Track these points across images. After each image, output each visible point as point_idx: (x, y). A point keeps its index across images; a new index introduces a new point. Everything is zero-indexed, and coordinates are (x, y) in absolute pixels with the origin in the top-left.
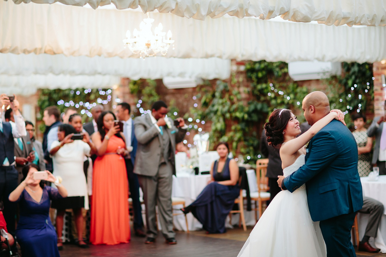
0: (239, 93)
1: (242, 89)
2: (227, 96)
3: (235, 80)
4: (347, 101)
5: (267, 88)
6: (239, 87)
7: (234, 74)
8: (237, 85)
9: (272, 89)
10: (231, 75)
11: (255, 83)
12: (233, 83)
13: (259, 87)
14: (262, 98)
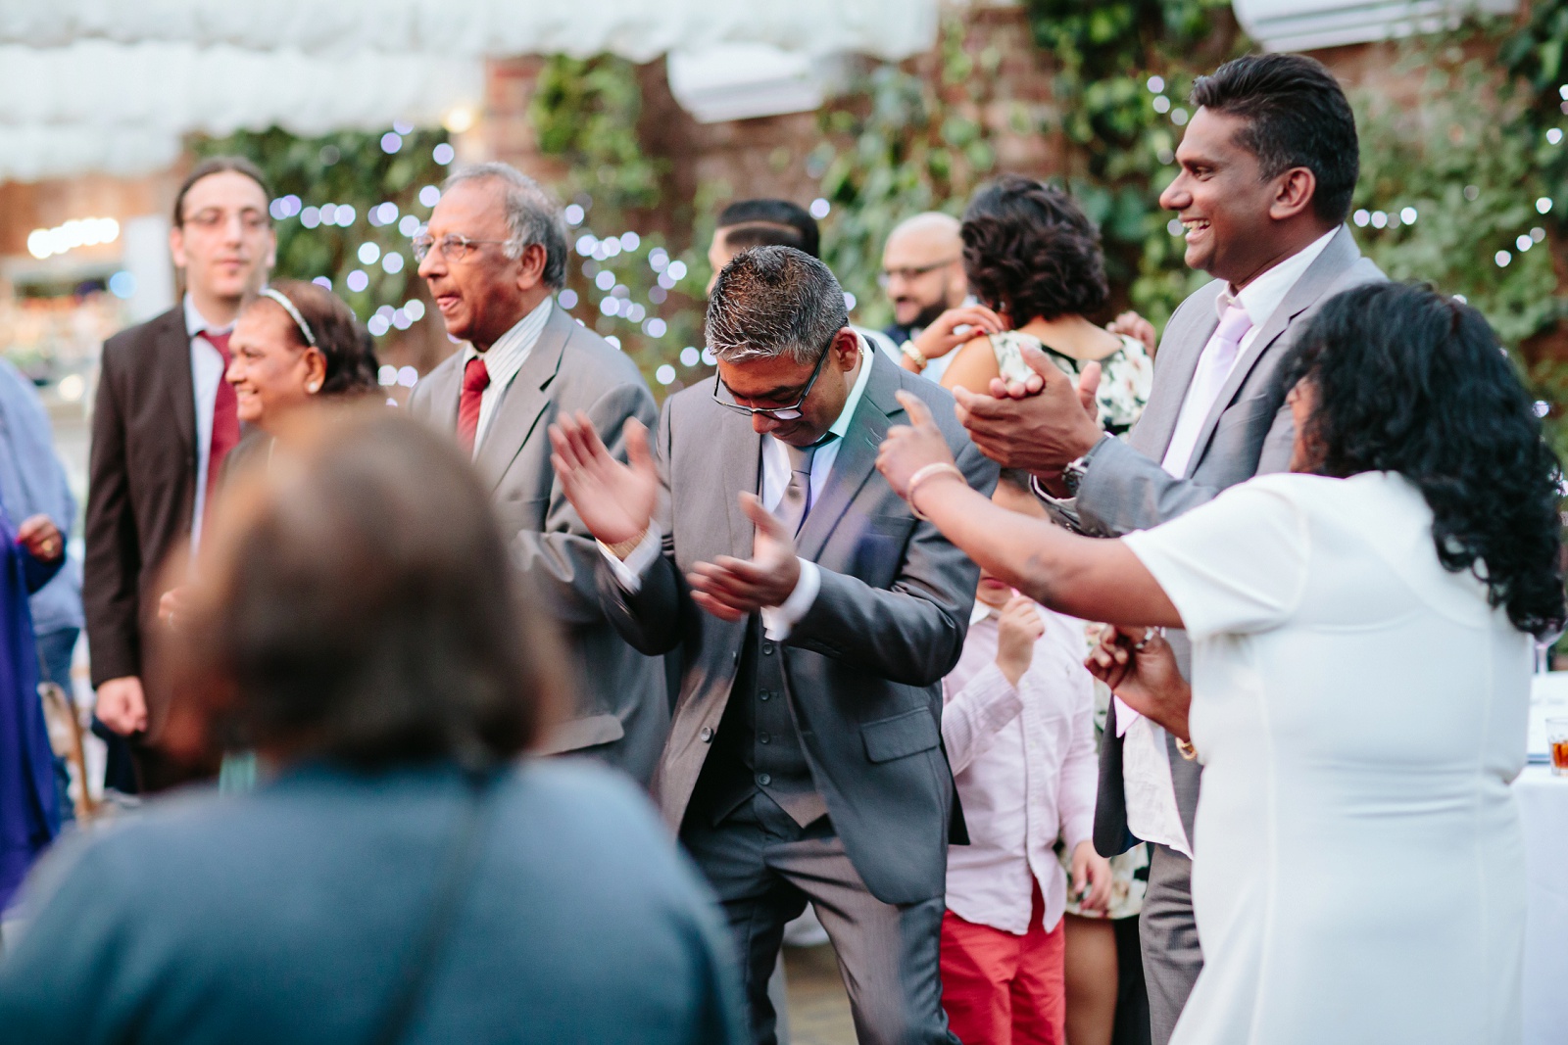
0: (986, 133)
1: (1005, 112)
2: (919, 153)
3: (962, 62)
4: (1533, 168)
5: (1136, 103)
6: (985, 99)
7: (958, 29)
8: (974, 88)
9: (1161, 105)
10: (943, 36)
11: (1069, 76)
12: (949, 78)
13: (1098, 96)
14: (1119, 163)
